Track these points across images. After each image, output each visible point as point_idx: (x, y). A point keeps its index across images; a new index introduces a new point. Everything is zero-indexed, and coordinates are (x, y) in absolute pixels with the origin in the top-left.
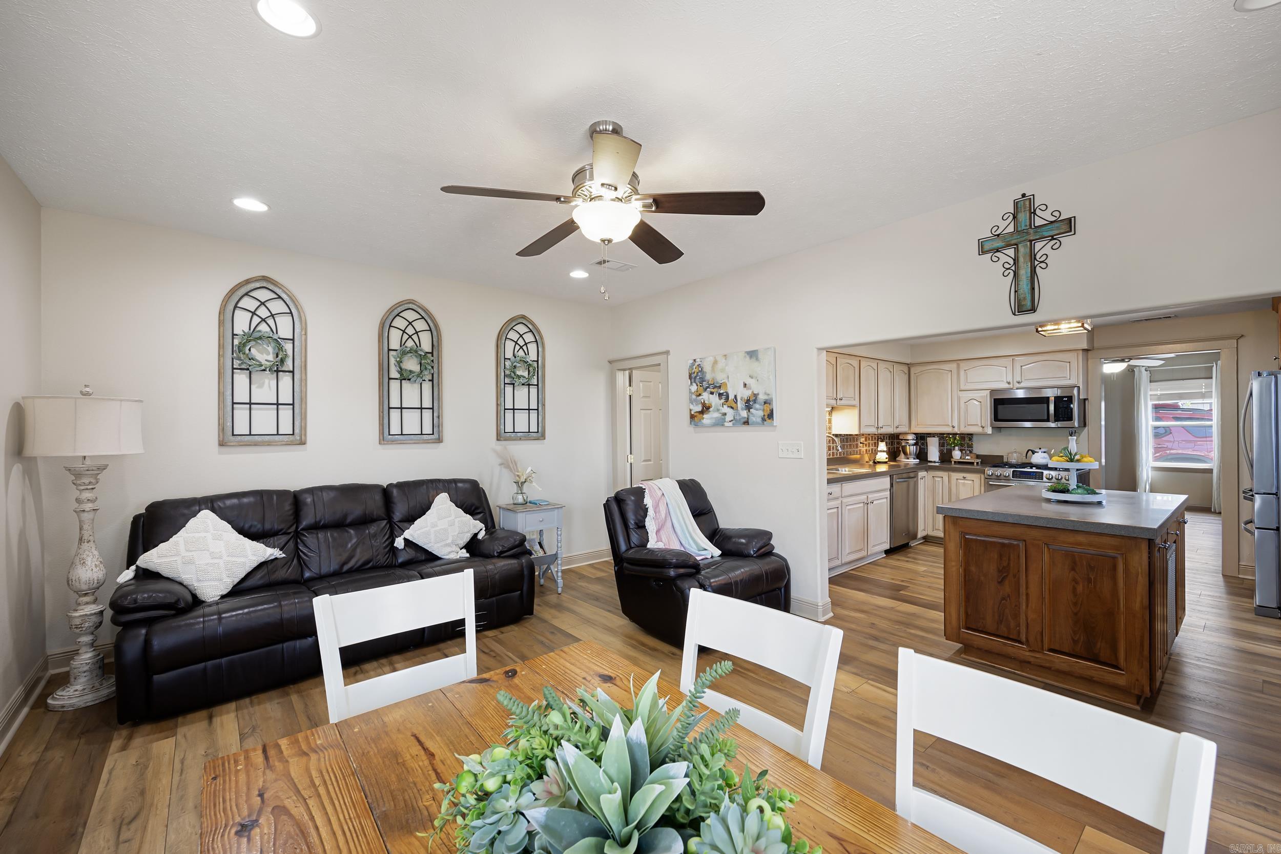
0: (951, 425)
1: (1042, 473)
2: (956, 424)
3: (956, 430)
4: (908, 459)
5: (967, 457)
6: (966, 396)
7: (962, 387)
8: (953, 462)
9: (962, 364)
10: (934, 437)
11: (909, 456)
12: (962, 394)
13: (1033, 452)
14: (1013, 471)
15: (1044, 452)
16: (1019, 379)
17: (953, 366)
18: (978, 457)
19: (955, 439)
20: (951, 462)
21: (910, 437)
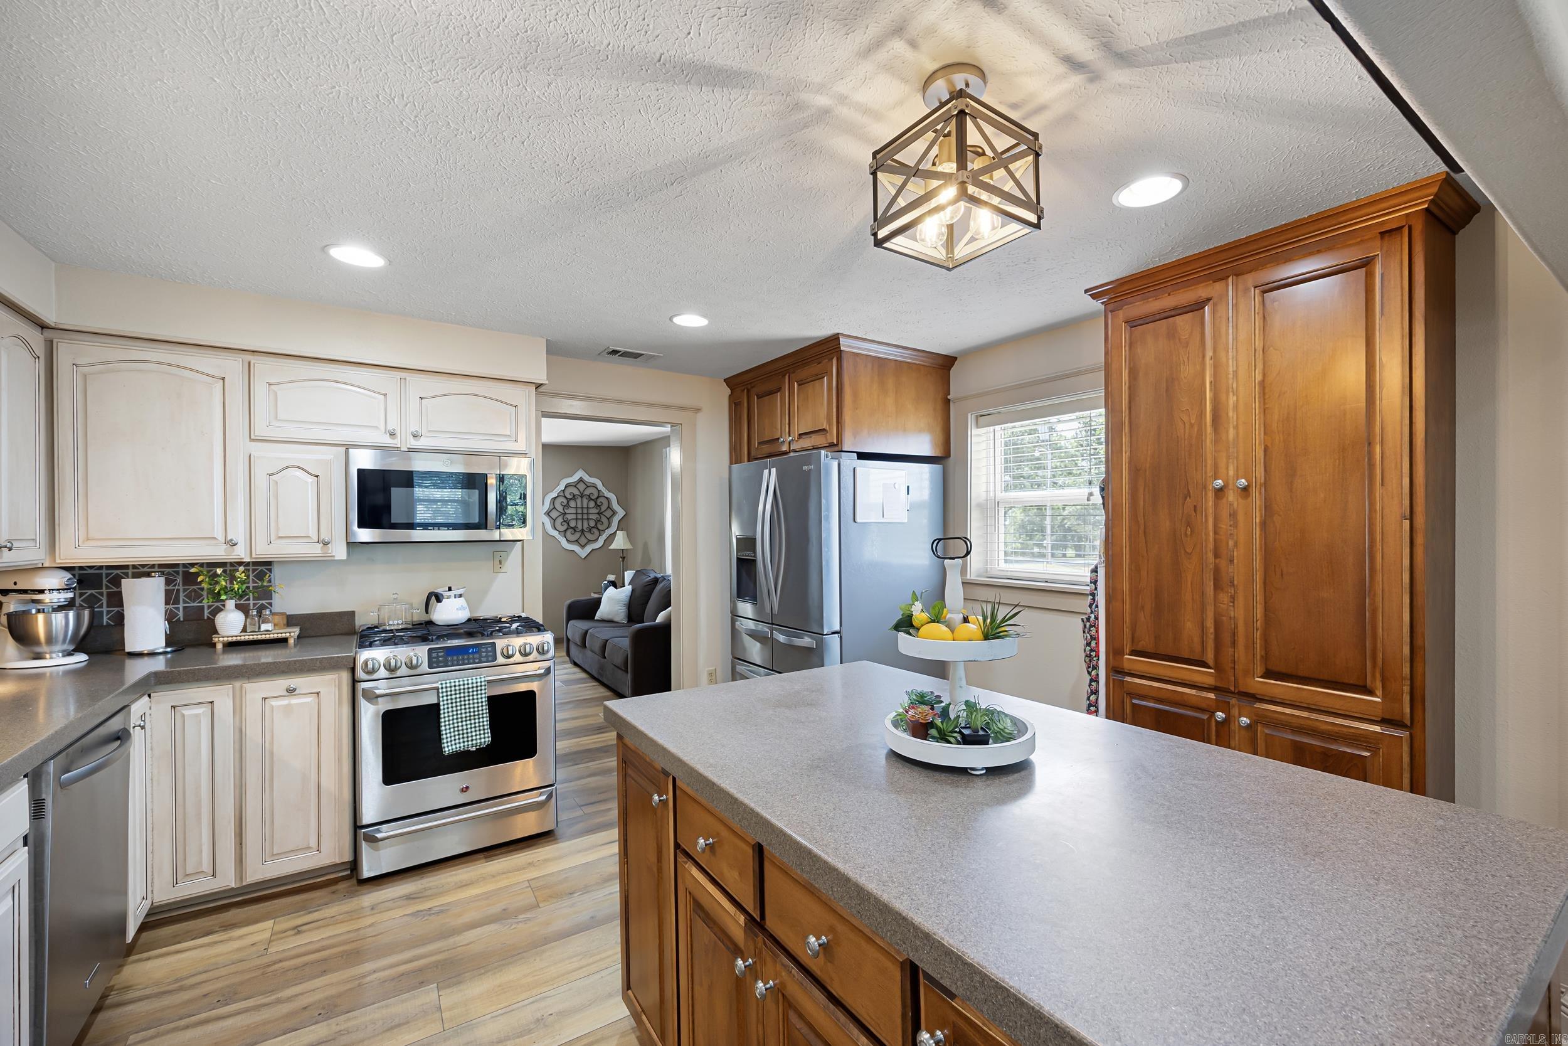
0: (221, 538)
1: (494, 643)
2: (238, 533)
3: (241, 553)
4: (38, 656)
5: (264, 627)
6: (269, 457)
7: (260, 430)
8: (219, 646)
9: (261, 365)
10: (148, 575)
11: (44, 648)
12: (256, 449)
13: (439, 599)
14: (429, 650)
15: (460, 596)
16: (414, 427)
17: (233, 366)
18: (291, 620)
19: (233, 578)
20: (214, 645)
21: (52, 581)
